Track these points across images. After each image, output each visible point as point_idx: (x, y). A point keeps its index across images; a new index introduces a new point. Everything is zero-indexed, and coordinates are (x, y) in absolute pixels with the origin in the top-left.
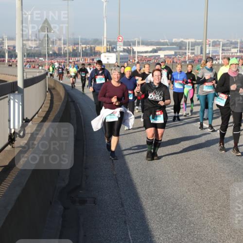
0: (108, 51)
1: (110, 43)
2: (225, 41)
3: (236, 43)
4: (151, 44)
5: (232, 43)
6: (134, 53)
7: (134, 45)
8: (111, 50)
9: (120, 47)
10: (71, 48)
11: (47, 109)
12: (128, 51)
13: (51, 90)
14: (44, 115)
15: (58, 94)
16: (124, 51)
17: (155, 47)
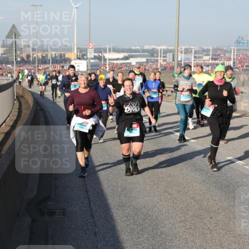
0: (79, 58)
1: (80, 50)
2: (197, 49)
3: (208, 50)
4: (123, 51)
5: (204, 50)
6: (105, 60)
7: (105, 51)
8: (82, 56)
9: (91, 54)
10: (40, 55)
11: (15, 118)
12: (99, 58)
13: (19, 98)
14: (11, 123)
15: (27, 102)
16: (95, 58)
17: (126, 54)
